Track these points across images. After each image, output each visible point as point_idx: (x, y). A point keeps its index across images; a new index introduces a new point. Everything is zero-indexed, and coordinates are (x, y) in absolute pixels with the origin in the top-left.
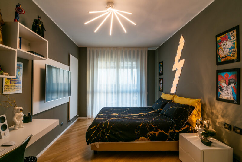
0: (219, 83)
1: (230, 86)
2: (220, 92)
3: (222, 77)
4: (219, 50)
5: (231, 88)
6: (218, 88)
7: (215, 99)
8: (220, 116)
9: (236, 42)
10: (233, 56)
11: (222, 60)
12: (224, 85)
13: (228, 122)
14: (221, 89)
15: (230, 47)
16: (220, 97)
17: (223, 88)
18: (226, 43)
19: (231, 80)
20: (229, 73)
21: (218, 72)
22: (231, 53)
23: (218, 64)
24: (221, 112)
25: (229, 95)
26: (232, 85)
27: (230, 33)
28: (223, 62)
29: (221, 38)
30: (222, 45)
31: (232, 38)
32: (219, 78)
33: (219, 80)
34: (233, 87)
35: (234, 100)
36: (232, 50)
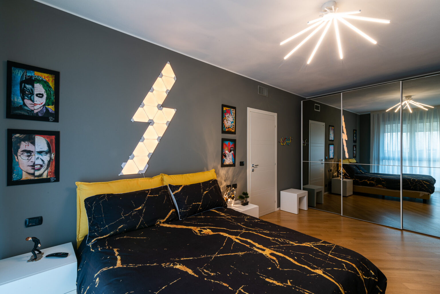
0: (224, 150)
1: (231, 153)
2: (224, 158)
3: (226, 145)
4: (224, 119)
5: (231, 155)
6: (223, 155)
7: (219, 166)
8: (223, 181)
9: (234, 118)
10: (233, 129)
11: (227, 130)
12: (227, 152)
13: (229, 184)
14: (225, 156)
15: (231, 121)
16: (224, 164)
17: (227, 155)
18: (229, 116)
19: (231, 148)
20: (230, 142)
21: (223, 140)
22: (231, 126)
23: (223, 132)
24: (224, 176)
25: (230, 160)
26: (232, 152)
27: (232, 109)
28: (227, 131)
29: (226, 110)
30: (227, 116)
31: (233, 114)
32: (224, 146)
33: (224, 148)
34: (233, 154)
35: (233, 164)
36: (233, 124)
